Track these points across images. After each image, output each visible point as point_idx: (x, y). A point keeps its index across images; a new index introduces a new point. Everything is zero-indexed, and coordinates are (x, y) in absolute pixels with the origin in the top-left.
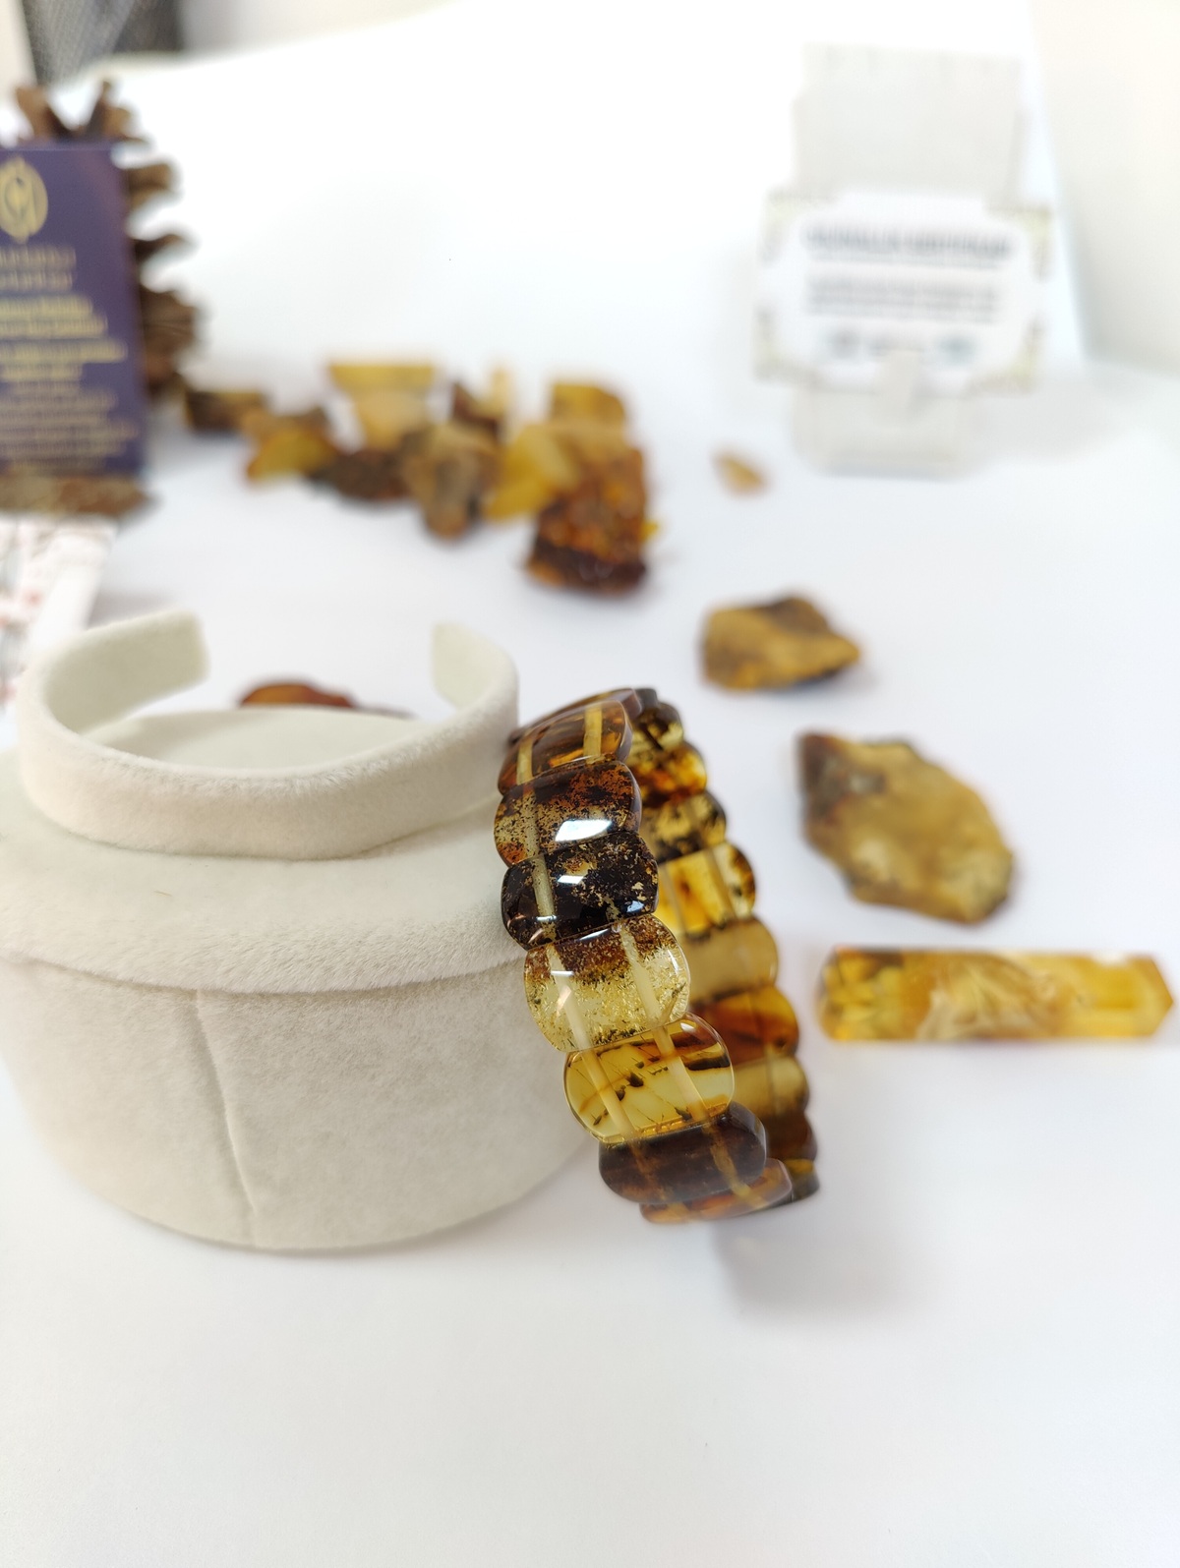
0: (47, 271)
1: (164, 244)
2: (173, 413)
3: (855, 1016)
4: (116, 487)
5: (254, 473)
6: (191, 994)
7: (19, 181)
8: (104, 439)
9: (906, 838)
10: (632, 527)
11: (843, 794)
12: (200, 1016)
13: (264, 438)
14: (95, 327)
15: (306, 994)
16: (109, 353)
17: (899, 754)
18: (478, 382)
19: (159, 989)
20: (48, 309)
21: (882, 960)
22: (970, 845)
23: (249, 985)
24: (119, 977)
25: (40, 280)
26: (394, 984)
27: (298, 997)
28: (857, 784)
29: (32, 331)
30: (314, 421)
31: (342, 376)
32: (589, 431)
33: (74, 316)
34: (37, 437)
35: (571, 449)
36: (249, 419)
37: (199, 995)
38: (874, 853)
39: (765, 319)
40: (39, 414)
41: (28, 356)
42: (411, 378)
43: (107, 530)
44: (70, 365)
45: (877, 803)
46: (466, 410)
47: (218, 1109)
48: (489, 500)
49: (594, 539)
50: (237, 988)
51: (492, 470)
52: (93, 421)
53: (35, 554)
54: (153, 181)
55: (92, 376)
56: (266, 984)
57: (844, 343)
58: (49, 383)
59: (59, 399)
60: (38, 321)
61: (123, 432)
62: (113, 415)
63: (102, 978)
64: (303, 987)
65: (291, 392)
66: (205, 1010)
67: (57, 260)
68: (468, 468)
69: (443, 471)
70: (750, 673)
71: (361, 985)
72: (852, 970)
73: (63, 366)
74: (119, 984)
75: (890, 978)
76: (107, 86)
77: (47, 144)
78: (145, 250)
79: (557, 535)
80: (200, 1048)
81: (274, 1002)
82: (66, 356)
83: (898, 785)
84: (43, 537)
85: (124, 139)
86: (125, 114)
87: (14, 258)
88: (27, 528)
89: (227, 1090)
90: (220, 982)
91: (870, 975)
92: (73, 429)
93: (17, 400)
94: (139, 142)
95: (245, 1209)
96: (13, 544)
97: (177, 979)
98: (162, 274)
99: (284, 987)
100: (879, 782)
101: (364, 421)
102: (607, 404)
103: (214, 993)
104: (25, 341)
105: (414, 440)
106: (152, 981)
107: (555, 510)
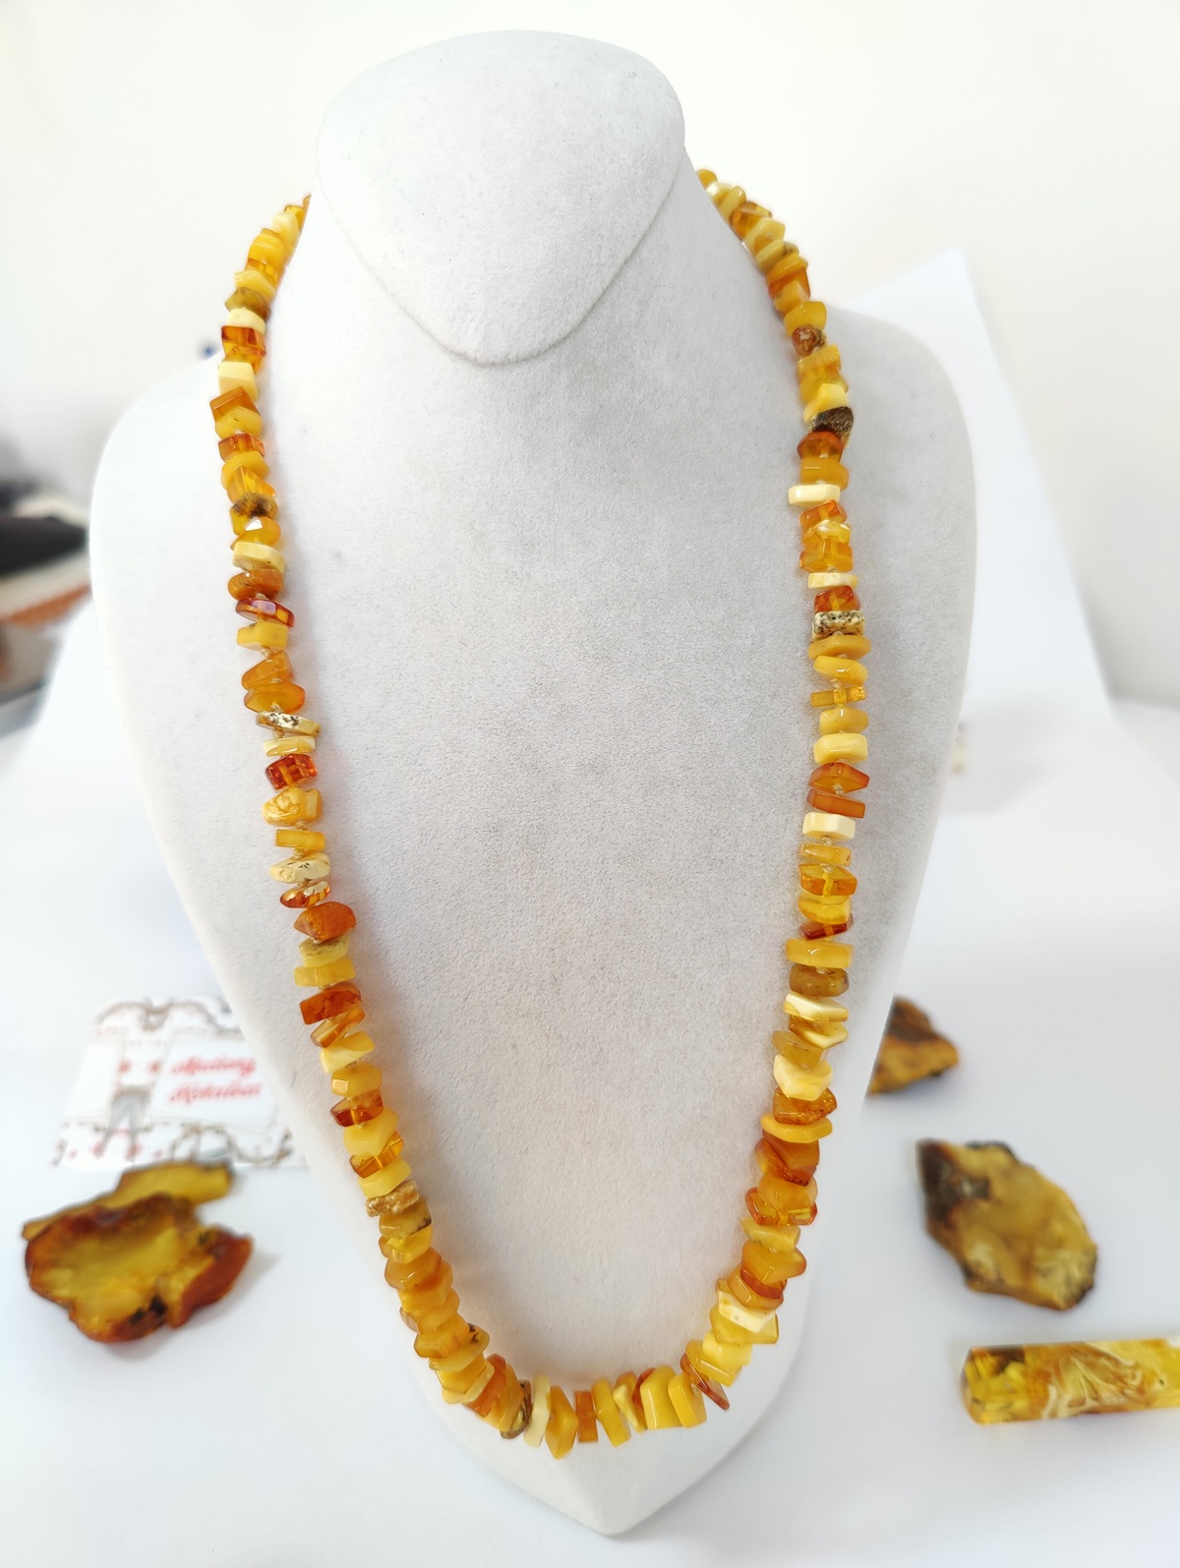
3: (993, 1405)
9: (1007, 1240)
11: (957, 1198)
17: (1000, 1158)
21: (1007, 1356)
28: (967, 1189)
38: (982, 1253)
45: (984, 1206)
72: (985, 1366)
75: (1014, 1371)
83: (999, 1189)
91: (1000, 1369)
100: (984, 1187)
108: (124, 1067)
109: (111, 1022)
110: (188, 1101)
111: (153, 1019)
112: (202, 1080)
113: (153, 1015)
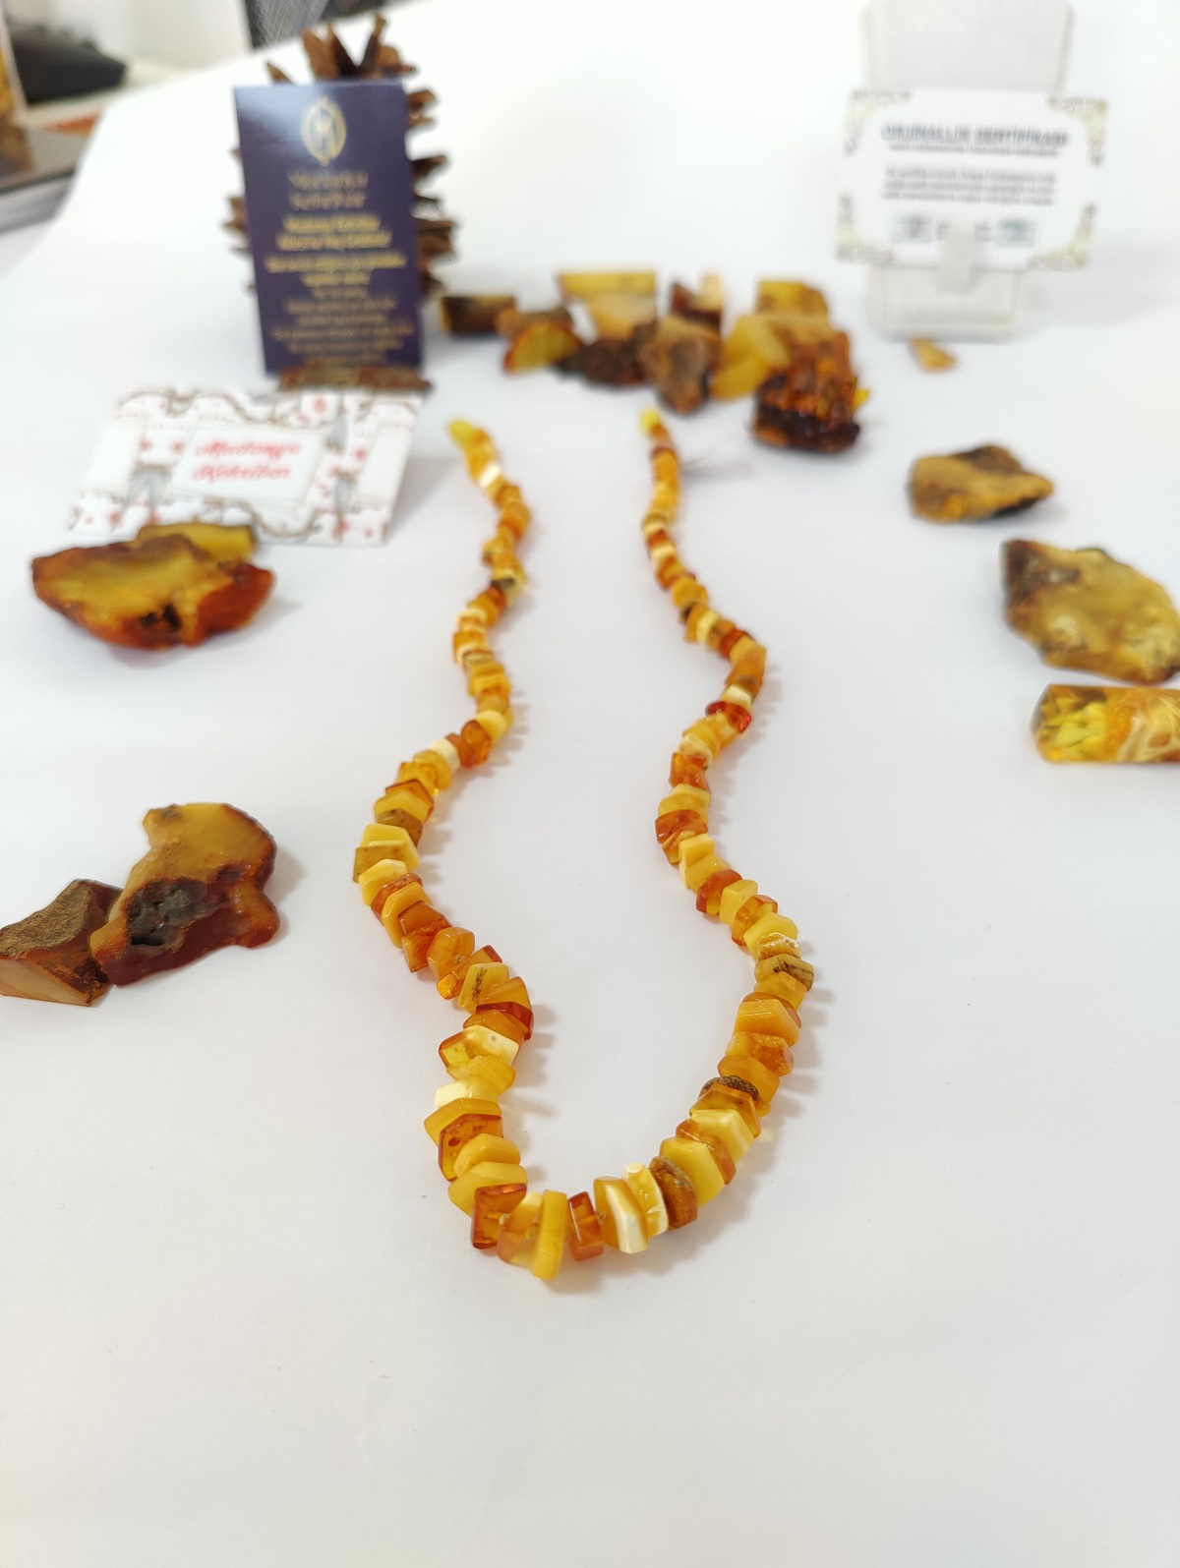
0: (346, 189)
1: (428, 166)
4: (404, 374)
5: (509, 363)
8: (388, 337)
9: (1096, 615)
10: (846, 394)
11: (1043, 584)
13: (515, 335)
14: (383, 239)
16: (394, 261)
17: (1095, 557)
18: (692, 281)
20: (343, 223)
22: (1153, 622)
25: (337, 199)
28: (1054, 576)
29: (333, 242)
30: (560, 318)
31: (570, 287)
32: (798, 321)
33: (366, 230)
34: (332, 333)
35: (782, 334)
36: (504, 319)
40: (334, 314)
41: (327, 264)
42: (635, 284)
44: (362, 270)
45: (1072, 589)
46: (683, 303)
48: (714, 381)
49: (815, 404)
51: (718, 357)
52: (379, 319)
53: (360, 419)
55: (380, 281)
58: (342, 286)
59: (352, 300)
60: (337, 233)
61: (403, 329)
62: (393, 316)
65: (537, 294)
67: (352, 181)
68: (701, 350)
69: (678, 352)
70: (956, 506)
72: (1065, 702)
73: (357, 271)
79: (782, 402)
82: (357, 263)
83: (1089, 577)
84: (364, 406)
87: (319, 181)
88: (353, 399)
91: (1079, 706)
92: (362, 326)
93: (317, 301)
94: (410, 70)
96: (341, 410)
100: (1074, 575)
101: (597, 319)
102: (810, 299)
104: (326, 251)
105: (646, 331)
107: (772, 384)
108: (145, 445)
109: (131, 405)
110: (212, 478)
111: (177, 406)
112: (227, 460)
113: (176, 401)
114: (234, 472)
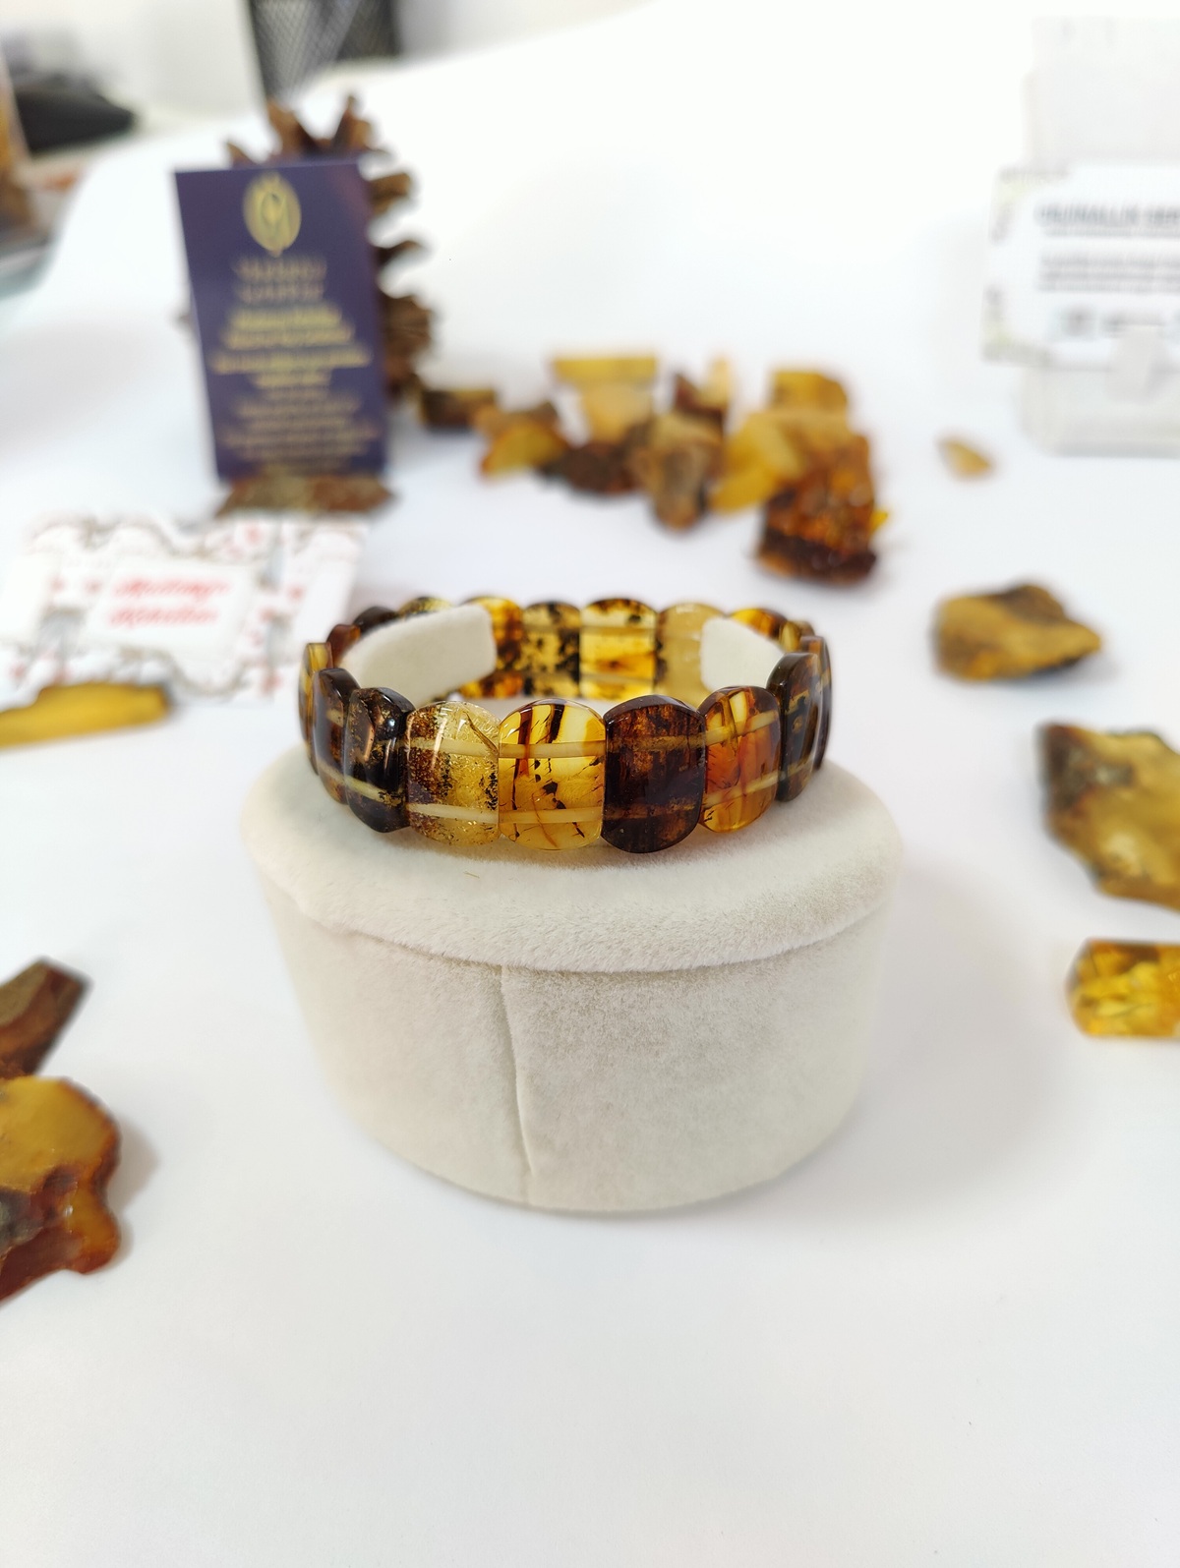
0: (299, 282)
1: (404, 249)
2: (409, 412)
3: (1110, 1009)
4: (362, 485)
5: (487, 468)
6: (498, 969)
7: (275, 197)
8: (349, 438)
10: (862, 517)
11: (1091, 787)
12: (503, 990)
13: (497, 433)
14: (343, 335)
15: (604, 974)
16: (355, 358)
17: (1149, 745)
18: (698, 370)
19: (467, 963)
20: (301, 318)
21: (1139, 953)
23: (552, 964)
24: (433, 951)
25: (293, 291)
26: (686, 966)
27: (596, 976)
28: (1103, 776)
29: (287, 340)
30: (545, 415)
31: (564, 370)
32: (813, 419)
33: (324, 324)
34: (290, 439)
35: (796, 437)
36: (483, 416)
37: (504, 970)
38: (1123, 846)
39: (995, 298)
40: (292, 417)
41: (281, 363)
42: (634, 371)
43: (360, 527)
44: (320, 371)
46: (687, 401)
47: (512, 1077)
48: (716, 490)
49: (825, 529)
50: (540, 965)
51: (719, 462)
52: (340, 422)
53: (297, 551)
54: (393, 191)
55: (340, 379)
56: (567, 964)
57: (1077, 322)
58: (300, 388)
59: (310, 403)
60: (291, 330)
61: (367, 433)
62: (357, 417)
63: (417, 951)
64: (602, 968)
65: (520, 389)
66: (510, 985)
67: (307, 272)
68: (698, 459)
69: (673, 462)
70: (986, 663)
71: (656, 968)
72: (1106, 961)
73: (313, 371)
74: (432, 957)
75: (1144, 973)
76: (351, 101)
77: (297, 162)
78: (386, 256)
79: (787, 525)
80: (501, 1018)
81: (574, 980)
82: (316, 362)
84: (303, 536)
85: (365, 150)
86: (366, 125)
87: (270, 272)
88: (288, 527)
89: (520, 1061)
90: (525, 959)
91: (1124, 969)
92: (322, 431)
93: (271, 404)
94: (382, 153)
95: (526, 1168)
96: (277, 541)
97: (487, 955)
98: (399, 280)
99: (584, 967)
100: (1127, 774)
101: (590, 415)
102: (829, 391)
103: (520, 969)
104: (279, 350)
105: (640, 433)
106: (463, 956)
107: (783, 500)
109: (47, 538)
110: (131, 623)
111: (95, 537)
112: (149, 601)
113: (96, 532)
114: (155, 616)
